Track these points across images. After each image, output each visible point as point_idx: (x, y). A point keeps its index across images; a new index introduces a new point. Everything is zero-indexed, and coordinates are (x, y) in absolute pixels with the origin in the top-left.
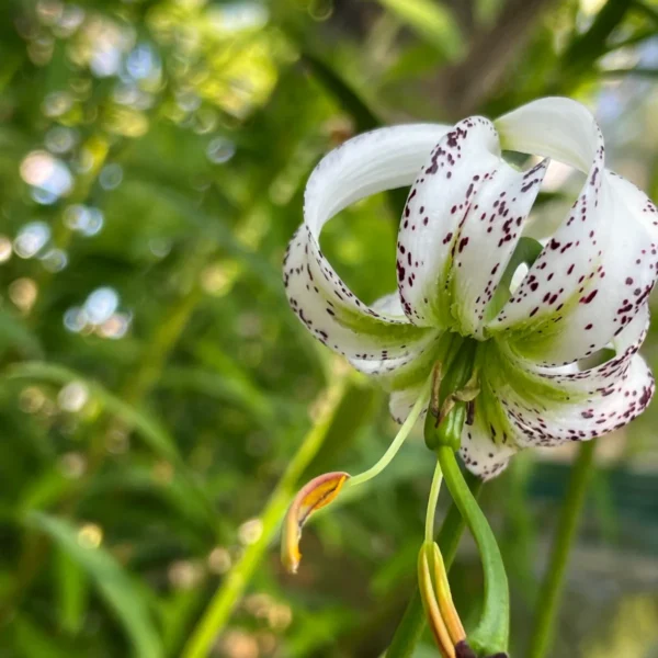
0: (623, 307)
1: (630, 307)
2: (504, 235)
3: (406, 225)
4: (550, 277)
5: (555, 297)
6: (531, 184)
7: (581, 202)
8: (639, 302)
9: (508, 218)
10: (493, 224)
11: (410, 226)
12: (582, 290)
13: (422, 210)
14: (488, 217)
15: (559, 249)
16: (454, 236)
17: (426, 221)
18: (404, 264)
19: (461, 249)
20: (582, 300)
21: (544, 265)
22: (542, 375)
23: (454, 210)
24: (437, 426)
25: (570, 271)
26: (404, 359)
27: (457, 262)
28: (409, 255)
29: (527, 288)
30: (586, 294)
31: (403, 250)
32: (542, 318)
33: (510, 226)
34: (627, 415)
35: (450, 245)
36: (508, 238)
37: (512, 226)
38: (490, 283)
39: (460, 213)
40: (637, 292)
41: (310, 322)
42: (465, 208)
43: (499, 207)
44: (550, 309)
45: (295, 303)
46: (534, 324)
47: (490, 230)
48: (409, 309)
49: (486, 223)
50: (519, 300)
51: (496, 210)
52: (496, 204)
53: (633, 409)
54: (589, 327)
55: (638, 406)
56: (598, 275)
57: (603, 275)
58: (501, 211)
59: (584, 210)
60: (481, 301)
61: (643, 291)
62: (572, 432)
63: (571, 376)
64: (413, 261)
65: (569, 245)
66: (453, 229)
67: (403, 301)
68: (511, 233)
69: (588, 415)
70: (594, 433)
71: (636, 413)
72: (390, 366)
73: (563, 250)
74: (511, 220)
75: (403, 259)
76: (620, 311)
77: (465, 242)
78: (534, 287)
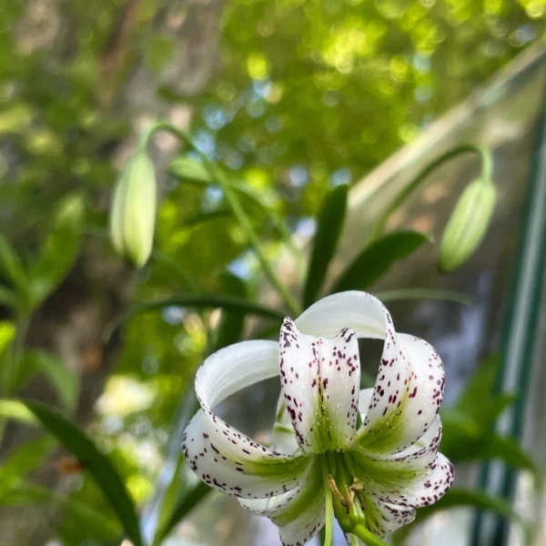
0: (434, 394)
1: (439, 393)
2: (351, 369)
3: (286, 381)
4: (389, 384)
5: (395, 397)
6: (350, 338)
7: (389, 333)
8: (442, 388)
9: (347, 358)
10: (339, 365)
11: (288, 381)
12: (408, 389)
13: (292, 370)
14: (334, 362)
15: (388, 364)
16: (318, 381)
17: (297, 376)
18: (293, 407)
19: (325, 387)
20: (410, 396)
21: (383, 377)
22: (397, 460)
23: (310, 365)
24: (348, 512)
25: (398, 378)
26: (297, 489)
27: (325, 395)
28: (295, 400)
29: (378, 396)
30: (411, 391)
31: (289, 398)
32: (391, 415)
33: (351, 362)
34: (448, 481)
35: (316, 387)
36: (353, 369)
37: (352, 361)
38: (353, 400)
39: (315, 366)
40: (439, 383)
41: (224, 485)
42: (316, 362)
43: (337, 355)
44: (393, 406)
45: (208, 476)
46: (388, 420)
47: (339, 369)
48: (302, 439)
49: (335, 367)
50: (375, 405)
51: (337, 357)
52: (334, 354)
53: (449, 477)
54: (420, 412)
55: (451, 474)
56: (413, 378)
57: (416, 377)
58: (340, 356)
59: (393, 338)
60: (351, 415)
61: (442, 381)
62: (424, 499)
63: (416, 454)
64: (298, 404)
65: (393, 361)
66: (315, 376)
67: (298, 434)
68: (354, 365)
69: (428, 485)
70: (436, 497)
71: (451, 480)
72: (289, 497)
73: (391, 365)
74: (350, 359)
75: (291, 404)
76: (434, 397)
77: (325, 382)
78: (382, 393)
